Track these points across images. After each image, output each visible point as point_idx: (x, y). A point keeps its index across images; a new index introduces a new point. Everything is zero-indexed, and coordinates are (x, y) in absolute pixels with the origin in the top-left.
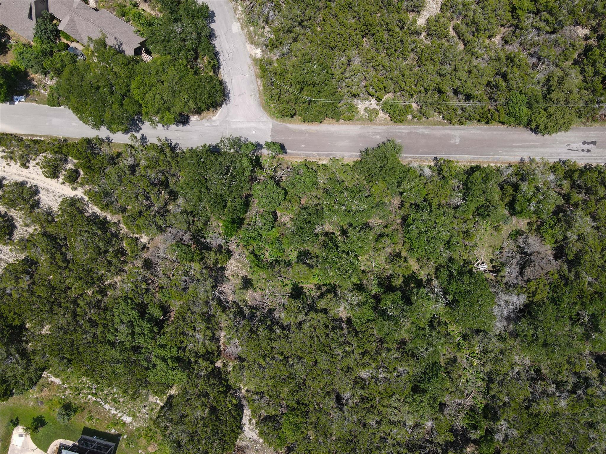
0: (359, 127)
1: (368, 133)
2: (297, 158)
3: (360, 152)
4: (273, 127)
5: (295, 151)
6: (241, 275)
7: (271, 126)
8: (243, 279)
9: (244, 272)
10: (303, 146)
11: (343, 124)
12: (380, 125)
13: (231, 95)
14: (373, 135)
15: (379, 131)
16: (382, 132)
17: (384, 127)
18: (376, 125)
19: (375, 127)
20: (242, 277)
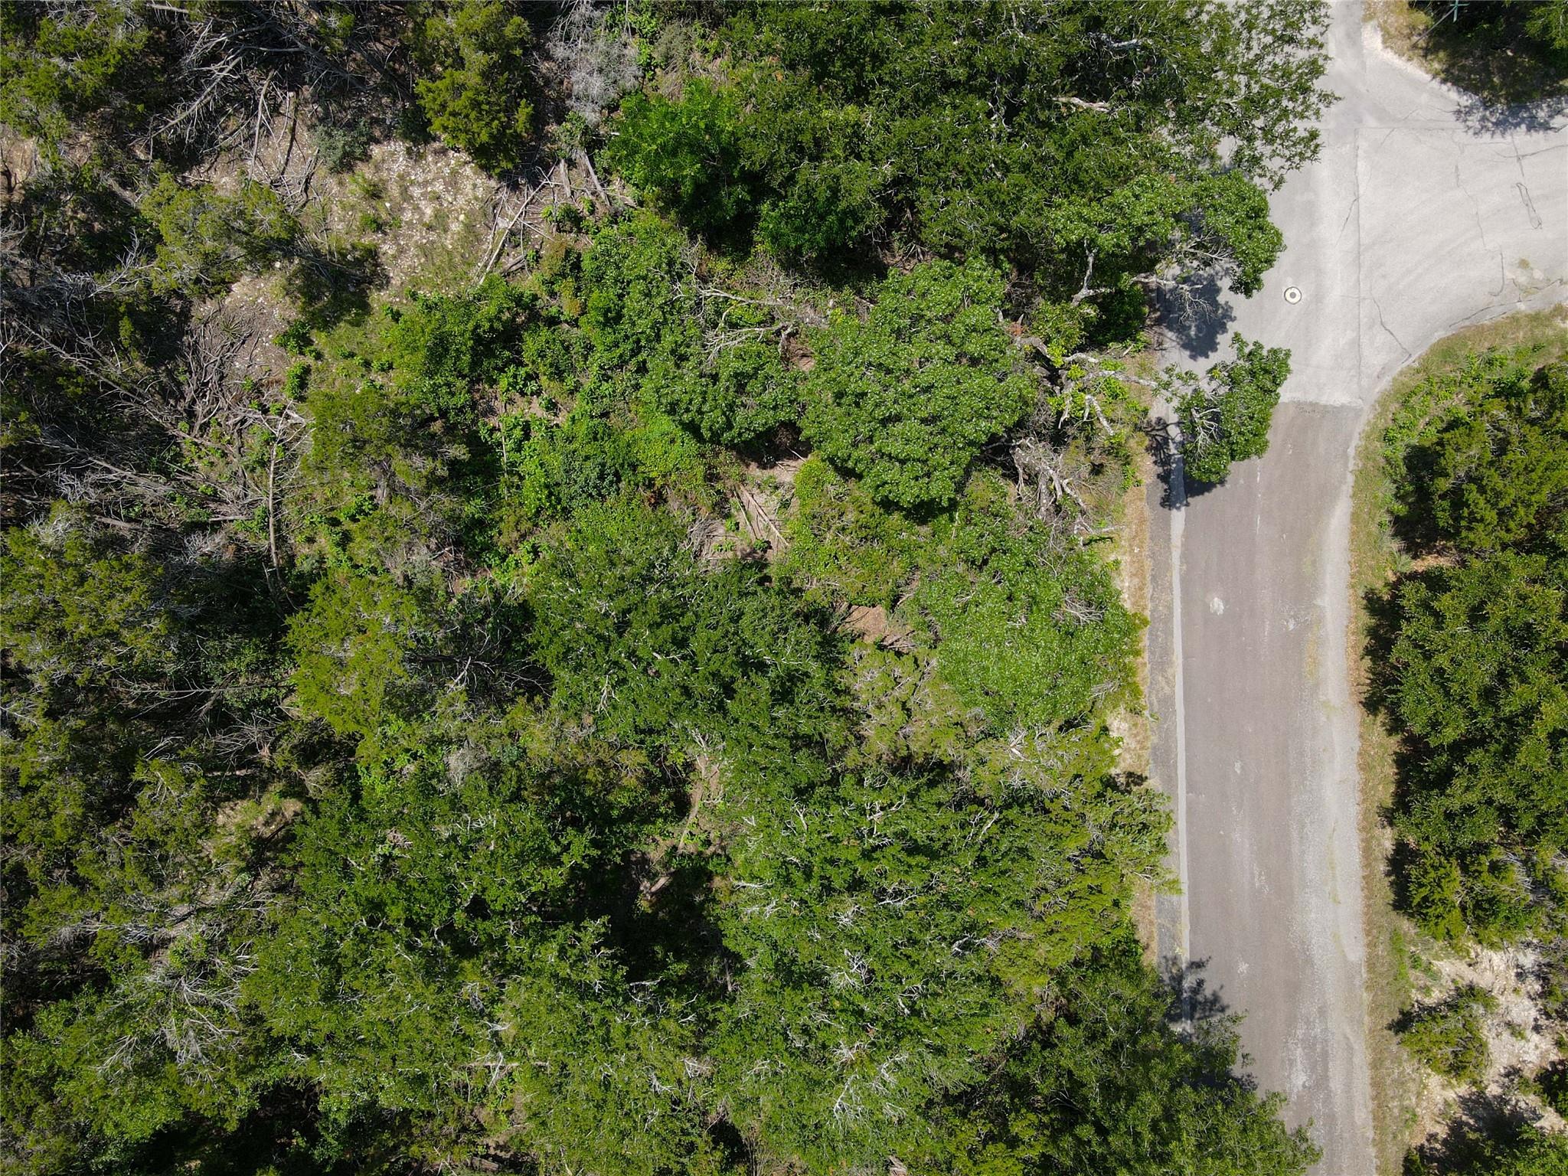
0: (1356, 953)
1: (1322, 1012)
2: (1139, 573)
3: (1197, 965)
4: (1327, 411)
5: (1185, 557)
6: (388, 249)
7: (1337, 396)
8: (359, 263)
9: (405, 263)
10: (1217, 605)
11: (1367, 852)
12: (1377, 1084)
13: (1520, 138)
14: (1309, 1044)
15: (1336, 1084)
16: (1328, 1100)
17: (1362, 1115)
18: (1376, 1065)
19: (1362, 1057)
20: (372, 253)
